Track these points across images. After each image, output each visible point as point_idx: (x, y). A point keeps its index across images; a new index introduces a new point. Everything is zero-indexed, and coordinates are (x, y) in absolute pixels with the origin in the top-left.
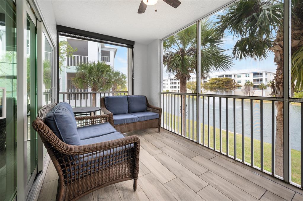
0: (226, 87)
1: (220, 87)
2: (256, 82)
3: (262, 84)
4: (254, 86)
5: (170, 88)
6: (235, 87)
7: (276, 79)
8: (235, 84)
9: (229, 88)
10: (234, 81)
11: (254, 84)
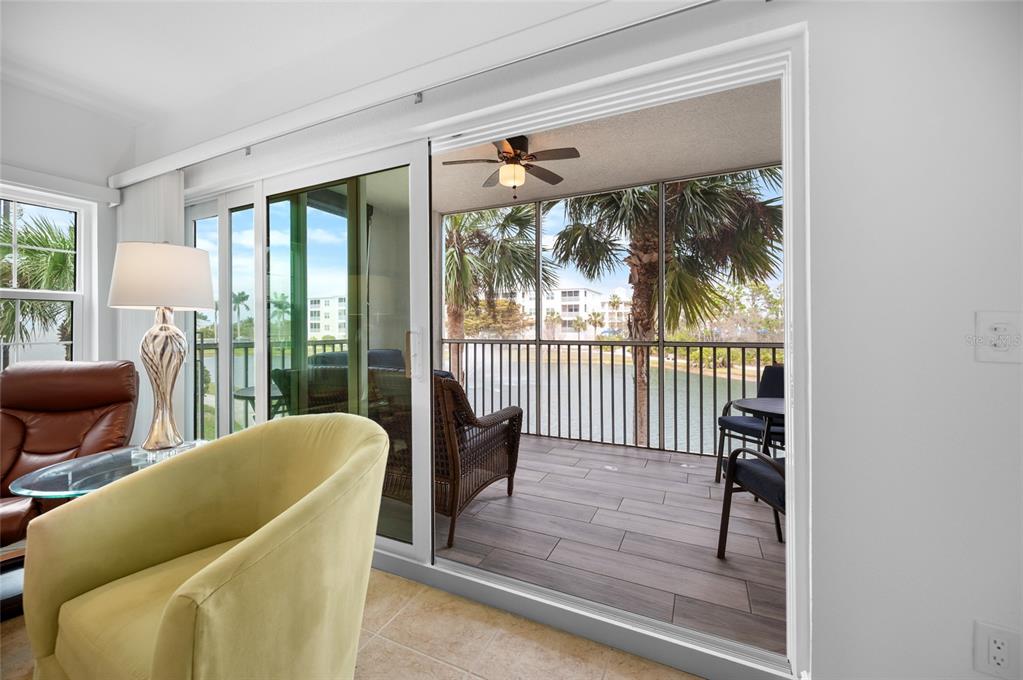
0: (505, 326)
1: (488, 327)
2: (568, 313)
3: (578, 318)
4: (564, 324)
5: (337, 329)
6: (524, 326)
7: (633, 314)
8: (525, 318)
9: (511, 329)
10: (521, 310)
11: (564, 319)
